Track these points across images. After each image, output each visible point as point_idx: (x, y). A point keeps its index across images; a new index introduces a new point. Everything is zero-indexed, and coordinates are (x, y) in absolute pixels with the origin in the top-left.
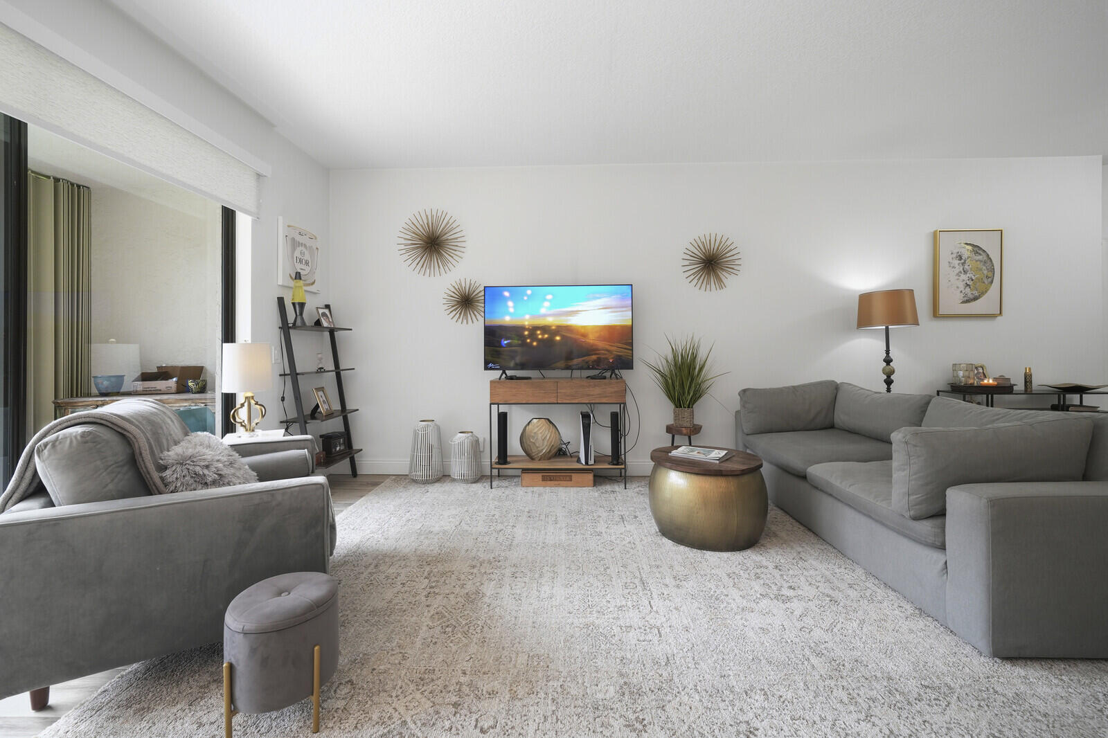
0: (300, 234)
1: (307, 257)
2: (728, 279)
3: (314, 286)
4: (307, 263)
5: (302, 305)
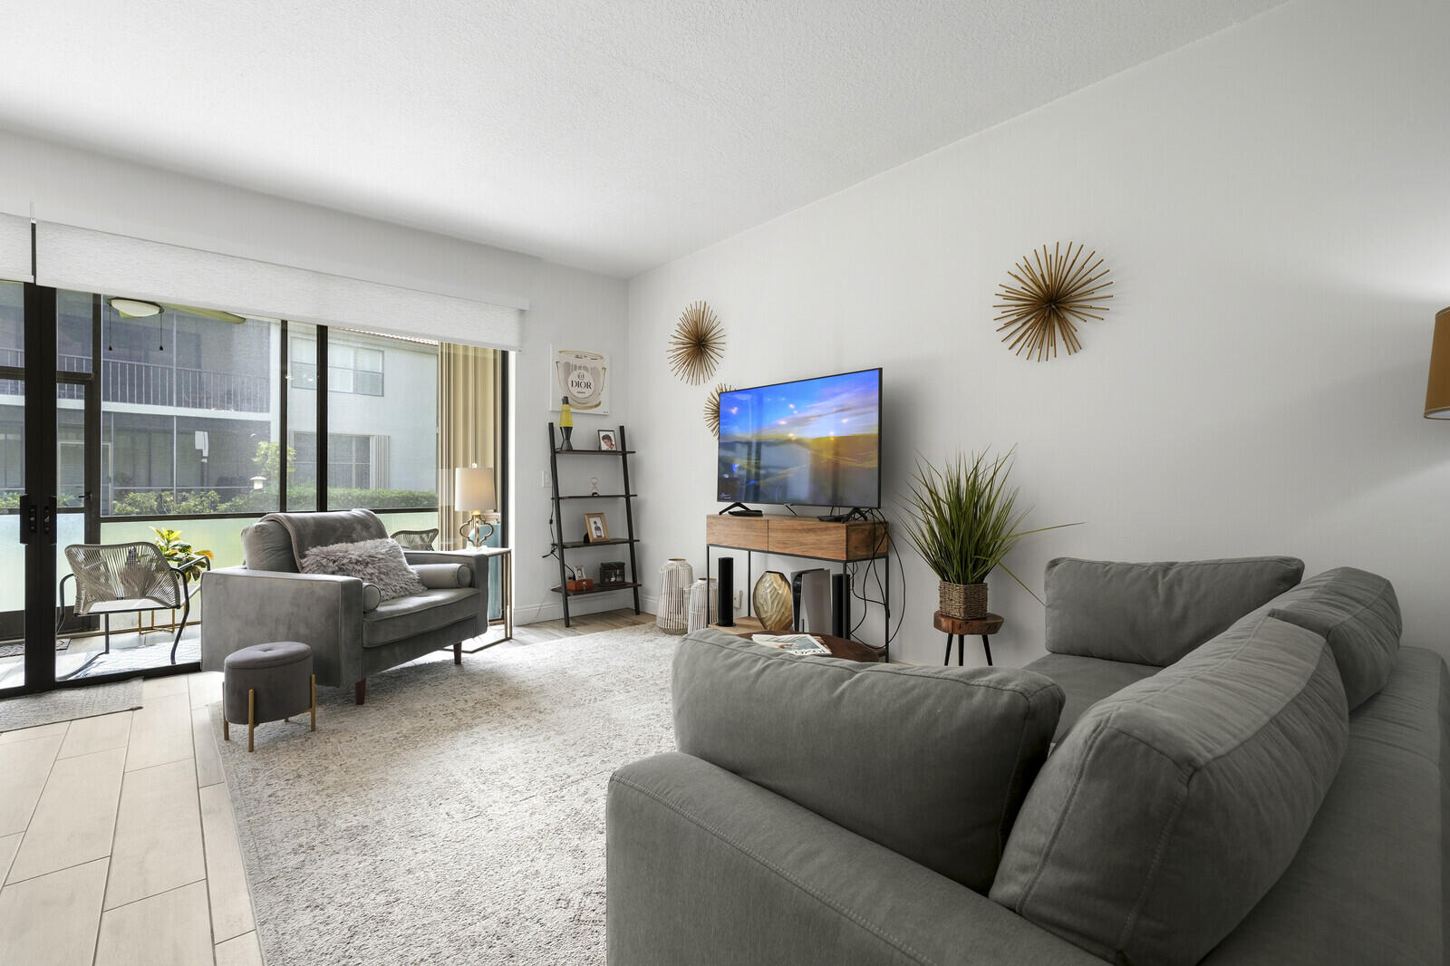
0: (577, 357)
1: (588, 378)
2: (1085, 328)
3: (599, 407)
4: (588, 385)
5: (568, 430)
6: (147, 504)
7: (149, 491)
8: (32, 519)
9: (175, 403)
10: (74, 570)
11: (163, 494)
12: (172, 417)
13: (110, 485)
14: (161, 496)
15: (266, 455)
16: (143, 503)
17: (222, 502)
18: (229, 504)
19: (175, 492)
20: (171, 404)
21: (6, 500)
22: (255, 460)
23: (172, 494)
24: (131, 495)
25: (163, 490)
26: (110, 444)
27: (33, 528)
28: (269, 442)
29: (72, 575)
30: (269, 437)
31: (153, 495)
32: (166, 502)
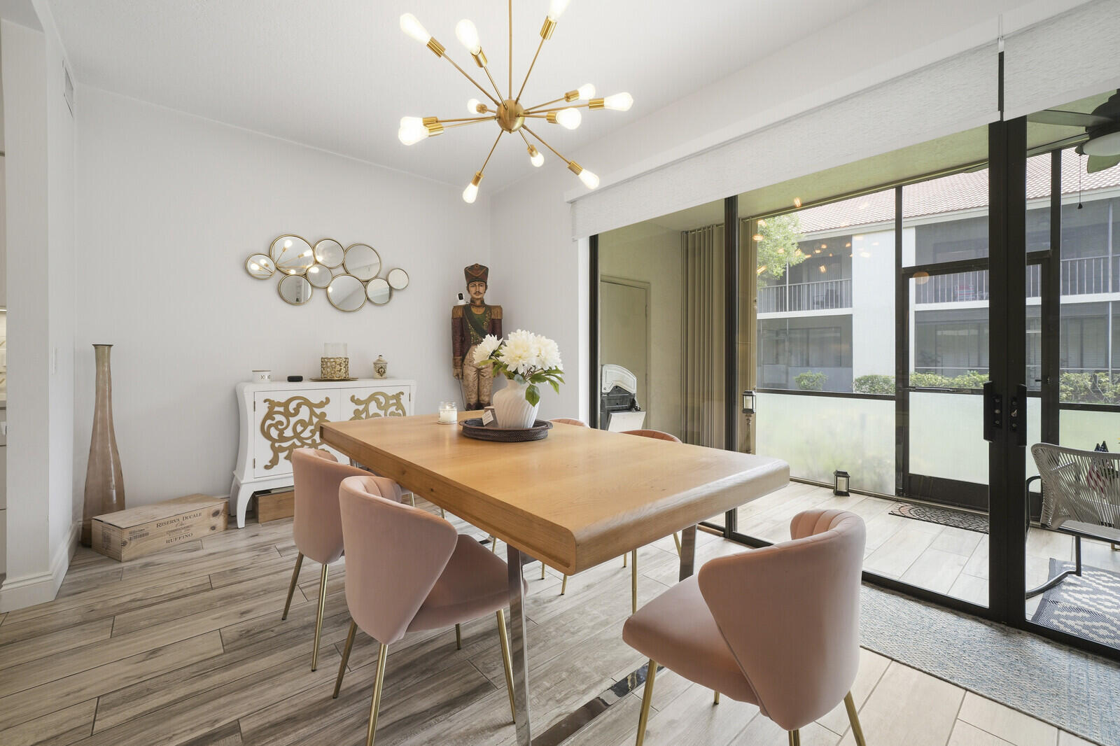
6: (1081, 383)
7: (1082, 372)
8: (997, 411)
10: (1041, 472)
11: (1098, 375)
12: (1109, 302)
14: (1095, 377)
16: (1077, 382)
19: (1110, 373)
20: (1106, 290)
21: (969, 376)
23: (1107, 375)
24: (1066, 375)
25: (1097, 371)
27: (997, 422)
29: (1038, 477)
31: (1087, 376)
32: (1100, 382)
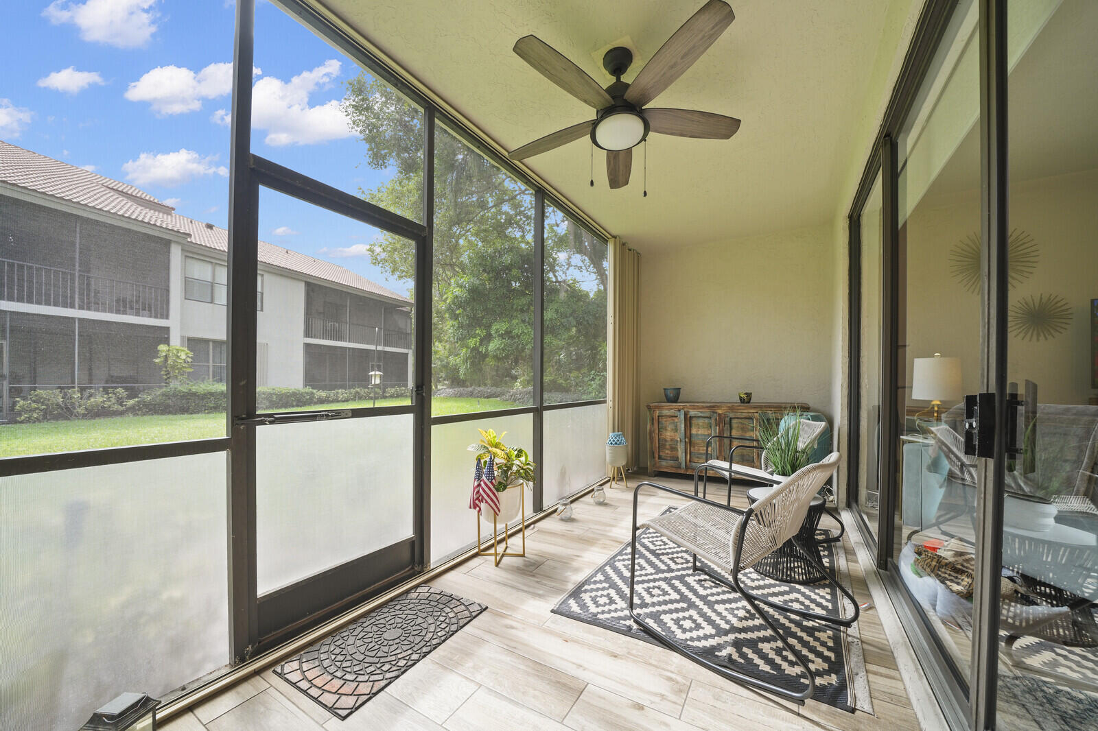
9: (77, 305)
12: (73, 319)
13: (5, 383)
15: (166, 357)
17: (130, 397)
18: (136, 400)
20: (72, 306)
22: (157, 361)
26: (4, 343)
28: (169, 345)
30: (169, 342)
32: (71, 399)
